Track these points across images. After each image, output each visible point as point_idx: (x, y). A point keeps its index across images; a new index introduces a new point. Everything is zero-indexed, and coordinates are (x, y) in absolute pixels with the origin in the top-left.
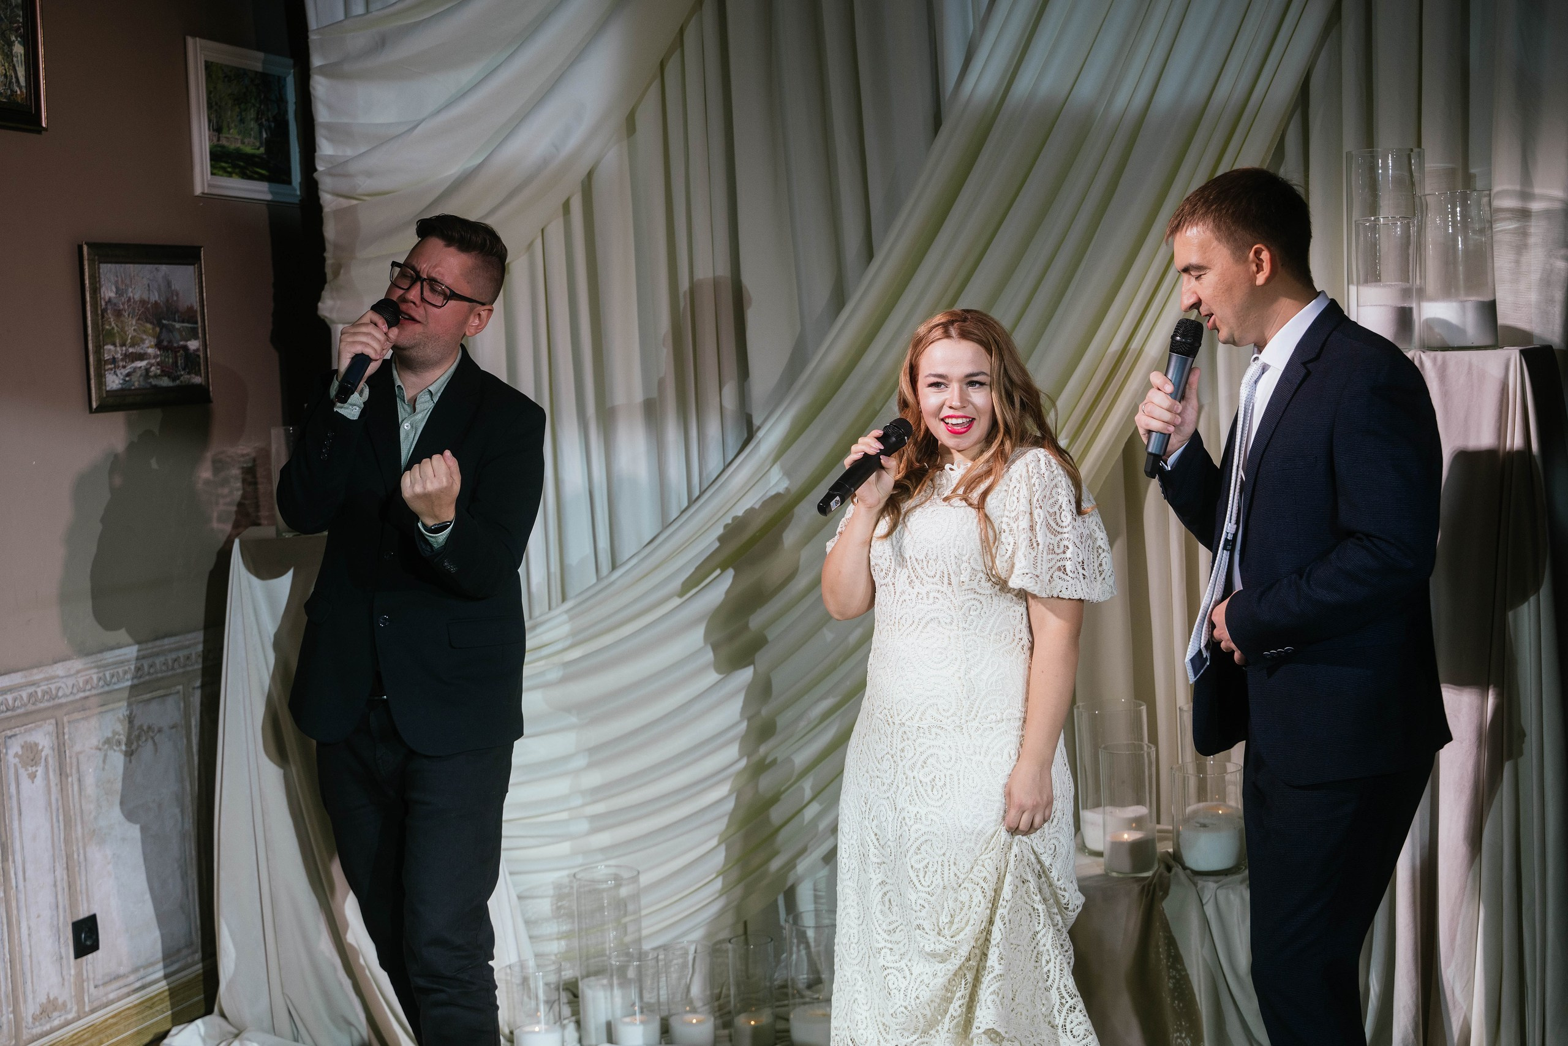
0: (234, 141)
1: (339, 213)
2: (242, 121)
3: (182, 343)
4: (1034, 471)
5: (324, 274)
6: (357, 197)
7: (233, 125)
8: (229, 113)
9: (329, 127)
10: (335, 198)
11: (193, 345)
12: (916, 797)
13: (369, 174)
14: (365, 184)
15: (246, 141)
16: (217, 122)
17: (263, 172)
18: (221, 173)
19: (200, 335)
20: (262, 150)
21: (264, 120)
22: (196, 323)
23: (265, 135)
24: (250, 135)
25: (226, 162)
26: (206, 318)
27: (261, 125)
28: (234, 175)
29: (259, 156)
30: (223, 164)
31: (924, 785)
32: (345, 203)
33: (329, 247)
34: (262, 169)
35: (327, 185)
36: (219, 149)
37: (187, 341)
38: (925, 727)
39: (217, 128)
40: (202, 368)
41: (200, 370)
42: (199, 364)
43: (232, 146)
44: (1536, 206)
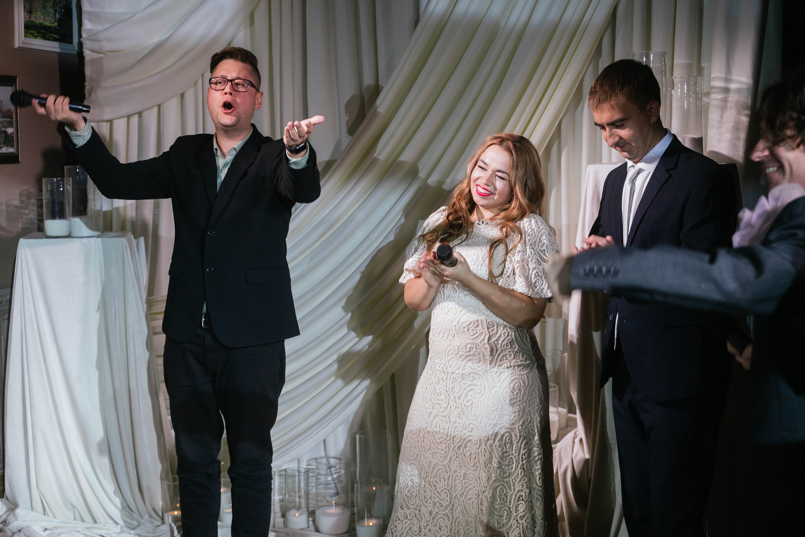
0: (39, 18)
1: (93, 61)
2: (44, 8)
3: (3, 129)
4: (529, 227)
5: (84, 95)
6: (104, 53)
7: (39, 10)
8: (37, 3)
9: (89, 13)
10: (91, 53)
11: (10, 130)
12: (462, 415)
13: (109, 40)
14: (107, 46)
15: (47, 19)
16: (29, 8)
17: (56, 36)
18: (31, 36)
19: (14, 125)
20: (56, 24)
21: (57, 8)
22: (12, 118)
23: (58, 16)
24: (49, 16)
25: (34, 30)
26: (18, 116)
27: (56, 10)
28: (38, 38)
29: (54, 28)
30: (32, 31)
31: (467, 407)
32: (96, 55)
33: (87, 79)
34: (55, 34)
35: (87, 44)
36: (30, 23)
37: (6, 128)
38: (467, 374)
39: (29, 11)
40: (15, 143)
41: (13, 145)
42: (13, 142)
43: (38, 21)
44: (733, 86)
